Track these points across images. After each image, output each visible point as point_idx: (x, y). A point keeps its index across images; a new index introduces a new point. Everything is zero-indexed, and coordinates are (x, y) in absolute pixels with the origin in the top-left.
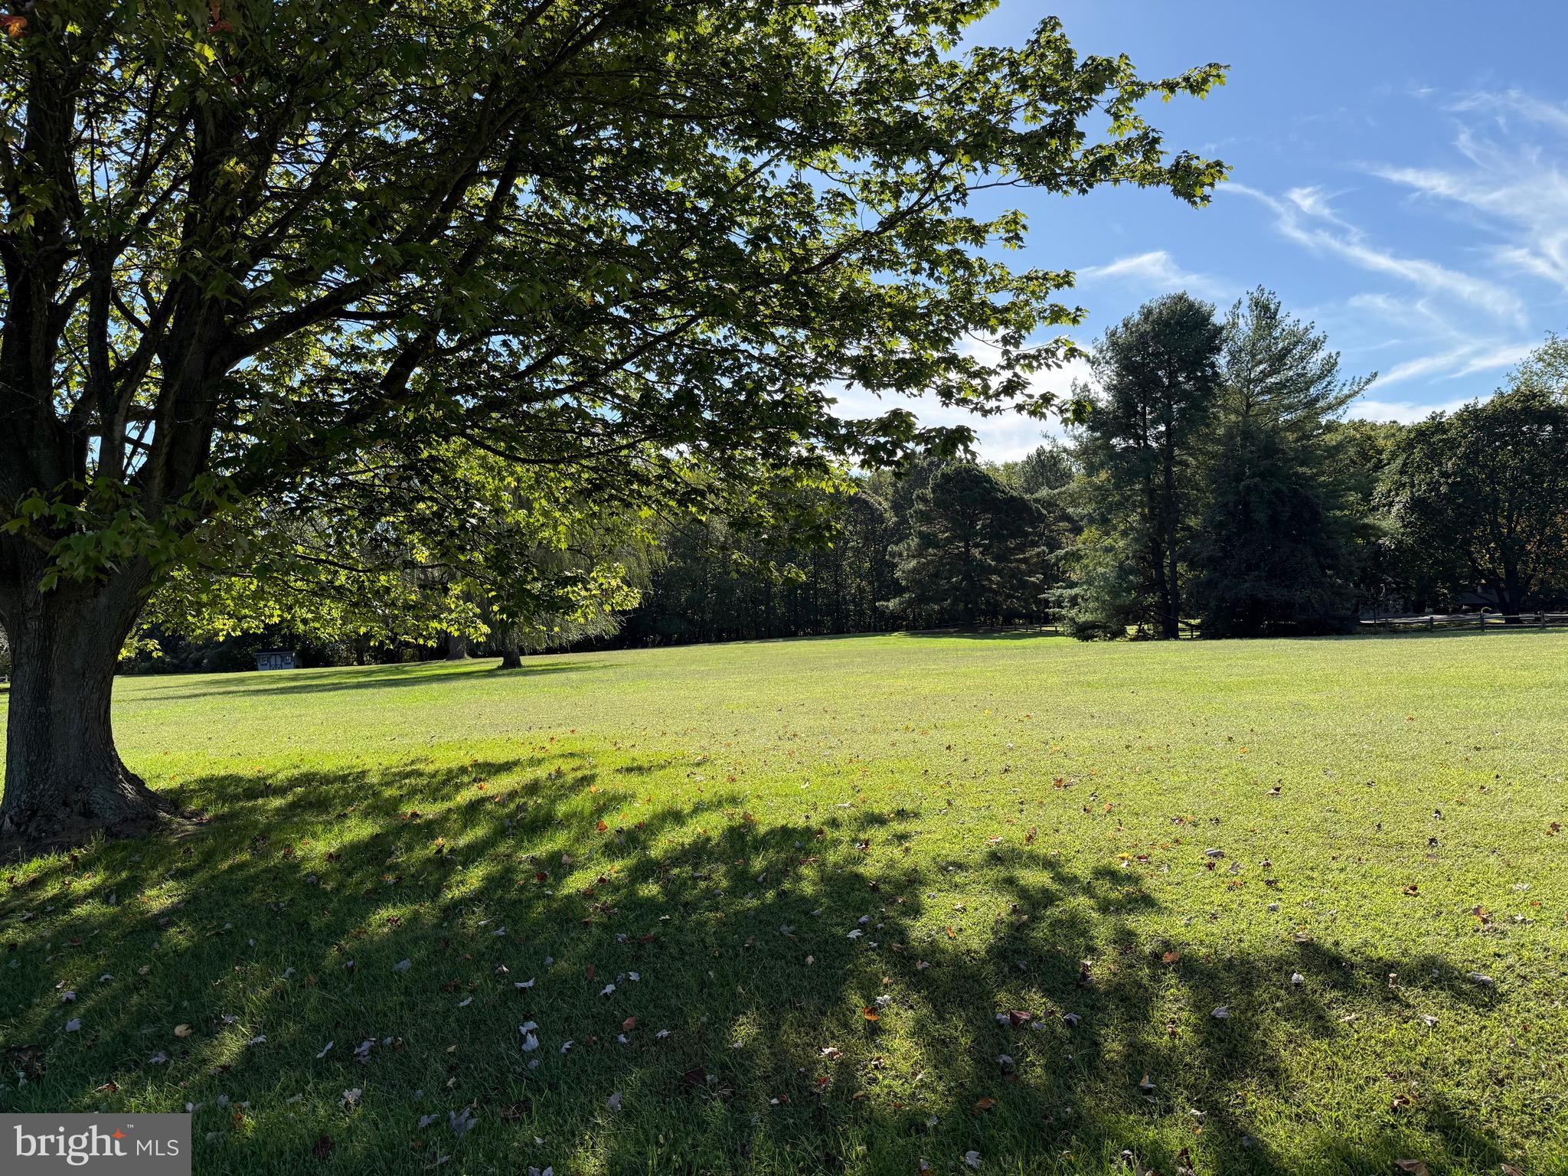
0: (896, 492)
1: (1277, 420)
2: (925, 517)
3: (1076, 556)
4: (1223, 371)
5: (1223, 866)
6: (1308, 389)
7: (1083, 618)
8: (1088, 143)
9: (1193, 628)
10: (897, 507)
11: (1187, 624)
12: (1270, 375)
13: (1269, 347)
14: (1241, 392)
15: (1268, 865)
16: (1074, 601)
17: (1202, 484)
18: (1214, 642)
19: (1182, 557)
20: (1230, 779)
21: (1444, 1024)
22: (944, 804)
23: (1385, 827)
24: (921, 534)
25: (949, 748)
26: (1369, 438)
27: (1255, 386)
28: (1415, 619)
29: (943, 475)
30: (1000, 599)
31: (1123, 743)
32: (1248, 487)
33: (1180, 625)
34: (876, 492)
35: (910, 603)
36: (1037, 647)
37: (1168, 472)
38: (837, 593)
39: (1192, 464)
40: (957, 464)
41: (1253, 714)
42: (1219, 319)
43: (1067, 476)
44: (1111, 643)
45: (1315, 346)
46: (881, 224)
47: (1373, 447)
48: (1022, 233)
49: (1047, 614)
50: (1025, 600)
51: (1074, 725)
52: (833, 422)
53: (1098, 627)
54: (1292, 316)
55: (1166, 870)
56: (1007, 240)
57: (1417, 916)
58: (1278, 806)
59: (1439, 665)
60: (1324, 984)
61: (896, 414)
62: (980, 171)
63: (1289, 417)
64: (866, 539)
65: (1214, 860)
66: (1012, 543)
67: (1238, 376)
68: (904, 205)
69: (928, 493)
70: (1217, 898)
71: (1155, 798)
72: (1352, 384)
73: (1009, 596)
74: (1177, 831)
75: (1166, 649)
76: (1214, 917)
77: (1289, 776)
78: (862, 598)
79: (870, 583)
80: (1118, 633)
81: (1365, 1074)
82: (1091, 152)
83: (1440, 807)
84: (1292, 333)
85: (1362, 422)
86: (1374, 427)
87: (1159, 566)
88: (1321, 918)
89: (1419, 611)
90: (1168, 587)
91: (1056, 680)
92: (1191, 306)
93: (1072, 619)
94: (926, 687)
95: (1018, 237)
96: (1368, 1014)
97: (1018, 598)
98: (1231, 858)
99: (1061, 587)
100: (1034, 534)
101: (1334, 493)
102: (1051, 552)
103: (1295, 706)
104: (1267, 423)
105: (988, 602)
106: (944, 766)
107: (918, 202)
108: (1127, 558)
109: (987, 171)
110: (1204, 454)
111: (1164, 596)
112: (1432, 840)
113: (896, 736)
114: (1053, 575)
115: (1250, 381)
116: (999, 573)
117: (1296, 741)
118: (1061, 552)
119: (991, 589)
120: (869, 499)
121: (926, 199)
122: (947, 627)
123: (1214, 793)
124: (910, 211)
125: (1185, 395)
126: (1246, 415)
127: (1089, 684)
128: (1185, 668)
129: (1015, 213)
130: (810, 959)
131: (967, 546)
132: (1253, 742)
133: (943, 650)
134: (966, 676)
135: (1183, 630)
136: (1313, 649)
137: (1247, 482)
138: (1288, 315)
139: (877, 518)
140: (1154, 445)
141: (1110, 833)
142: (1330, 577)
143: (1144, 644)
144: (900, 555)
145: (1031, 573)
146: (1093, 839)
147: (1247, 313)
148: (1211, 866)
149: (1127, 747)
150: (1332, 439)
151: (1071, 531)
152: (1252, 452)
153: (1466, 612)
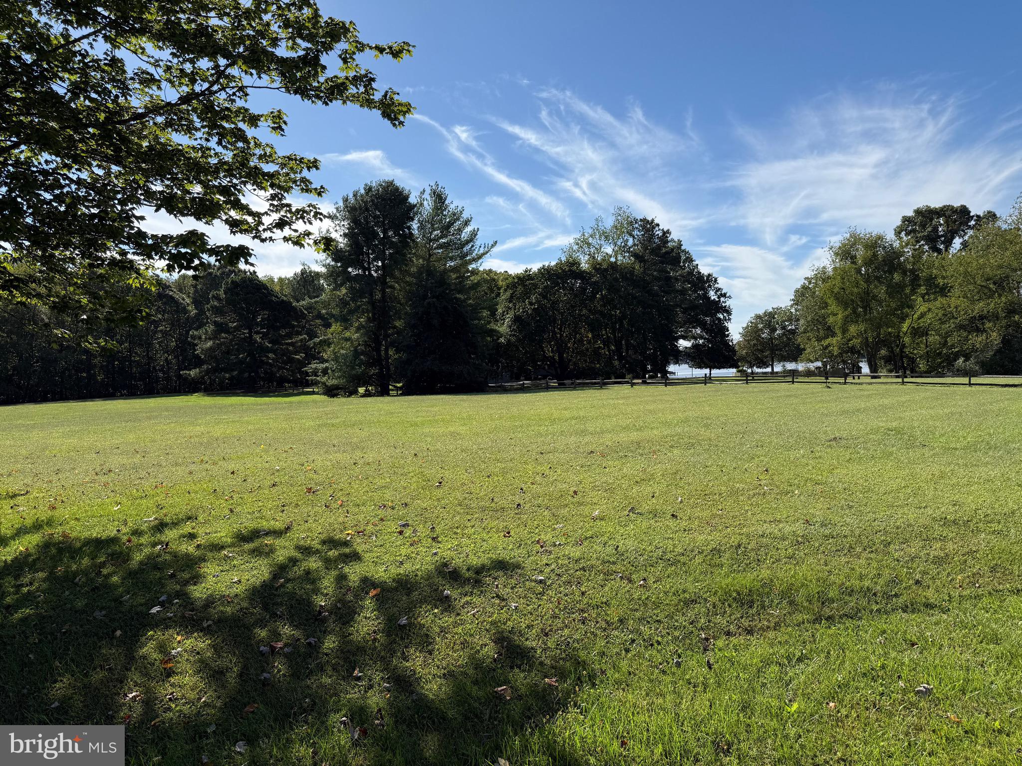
0: (196, 291)
1: (445, 265)
2: (217, 311)
3: (327, 343)
4: (416, 232)
5: (408, 532)
6: (462, 248)
7: (331, 382)
8: (329, 73)
9: (397, 389)
10: (196, 302)
11: (395, 386)
12: (441, 237)
13: (441, 220)
14: (425, 247)
15: (434, 528)
16: (325, 372)
17: (403, 301)
18: (410, 397)
19: (392, 344)
20: (414, 479)
21: (521, 607)
22: (227, 512)
23: (495, 500)
24: (216, 323)
25: (233, 473)
26: (494, 280)
27: (433, 244)
28: (514, 384)
29: (232, 282)
30: (274, 370)
31: (352, 462)
32: (429, 303)
33: (390, 387)
34: (181, 290)
35: (208, 372)
36: (300, 402)
37: (383, 292)
38: (149, 364)
39: (397, 288)
40: (243, 275)
41: (429, 439)
42: (413, 200)
43: (321, 289)
44: (349, 399)
45: (467, 223)
46: (179, 99)
47: (496, 286)
48: (284, 126)
49: (307, 380)
50: (292, 371)
51: (322, 452)
52: (141, 234)
53: (341, 388)
54: (454, 203)
55: (374, 538)
56: (273, 128)
57: (510, 548)
58: (439, 493)
59: (526, 408)
60: (461, 594)
61: (193, 233)
62: (255, 76)
63: (452, 264)
64: (172, 325)
65: (403, 529)
66: (283, 332)
67: (424, 236)
68: (197, 89)
69: (221, 293)
70: (404, 551)
71: (370, 494)
72: (485, 247)
73: (281, 368)
74: (381, 513)
75: (382, 402)
76: (402, 563)
77: (447, 474)
78: (169, 368)
79: (176, 357)
80: (352, 393)
81: (481, 643)
82: (331, 79)
83: (523, 486)
84: (454, 214)
85: (490, 271)
86: (496, 273)
87: (378, 350)
88: (462, 556)
89: (518, 379)
90: (384, 363)
91: (312, 423)
92: (397, 189)
93: (324, 383)
94: (218, 431)
95: (280, 128)
96: (483, 608)
97: (286, 369)
98: (412, 526)
99: (316, 363)
100: (298, 326)
101: (476, 309)
102: (311, 339)
103: (452, 434)
104: (440, 267)
105: (266, 373)
106: (229, 485)
107: (208, 89)
108: (359, 345)
109: (260, 77)
110: (404, 283)
111: (381, 369)
112: (519, 505)
113: (193, 467)
114: (312, 355)
115: (431, 240)
116: (274, 352)
117: (452, 454)
118: (317, 340)
119: (268, 363)
120: (175, 296)
121: (215, 88)
122: (236, 389)
123: (405, 488)
124: (203, 93)
125: (392, 245)
126: (428, 260)
127: (333, 425)
128: (392, 413)
129: (279, 111)
130: (118, 633)
131: (250, 333)
132: (428, 455)
133: (232, 405)
134: (248, 423)
135: (393, 390)
136: (463, 400)
137: (430, 300)
138: (452, 203)
139: (180, 309)
140: (375, 275)
141: (341, 520)
142: (473, 359)
143: (369, 399)
144: (200, 338)
145: (296, 353)
146: (330, 524)
147: (429, 198)
148: (401, 533)
149: (354, 464)
150: (475, 279)
151: (324, 326)
152: (432, 283)
153: (540, 379)
